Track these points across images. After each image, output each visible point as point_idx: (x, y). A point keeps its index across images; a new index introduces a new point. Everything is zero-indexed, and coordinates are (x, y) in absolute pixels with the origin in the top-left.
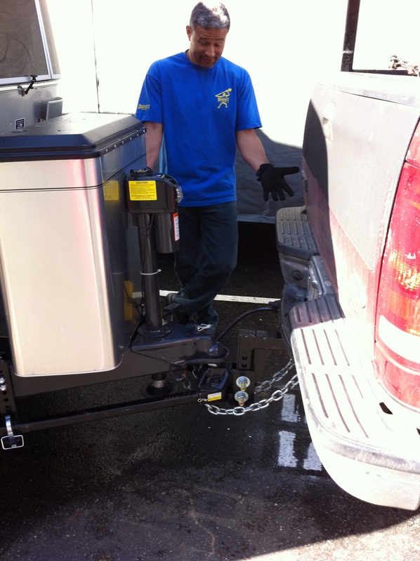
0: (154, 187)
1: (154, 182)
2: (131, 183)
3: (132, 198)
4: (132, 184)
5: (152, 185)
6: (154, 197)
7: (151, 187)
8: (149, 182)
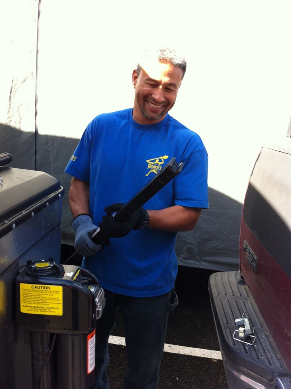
0: (60, 296)
1: (60, 288)
2: (23, 286)
3: (24, 310)
4: (25, 288)
5: (57, 292)
6: (58, 311)
7: (55, 296)
8: (52, 287)
